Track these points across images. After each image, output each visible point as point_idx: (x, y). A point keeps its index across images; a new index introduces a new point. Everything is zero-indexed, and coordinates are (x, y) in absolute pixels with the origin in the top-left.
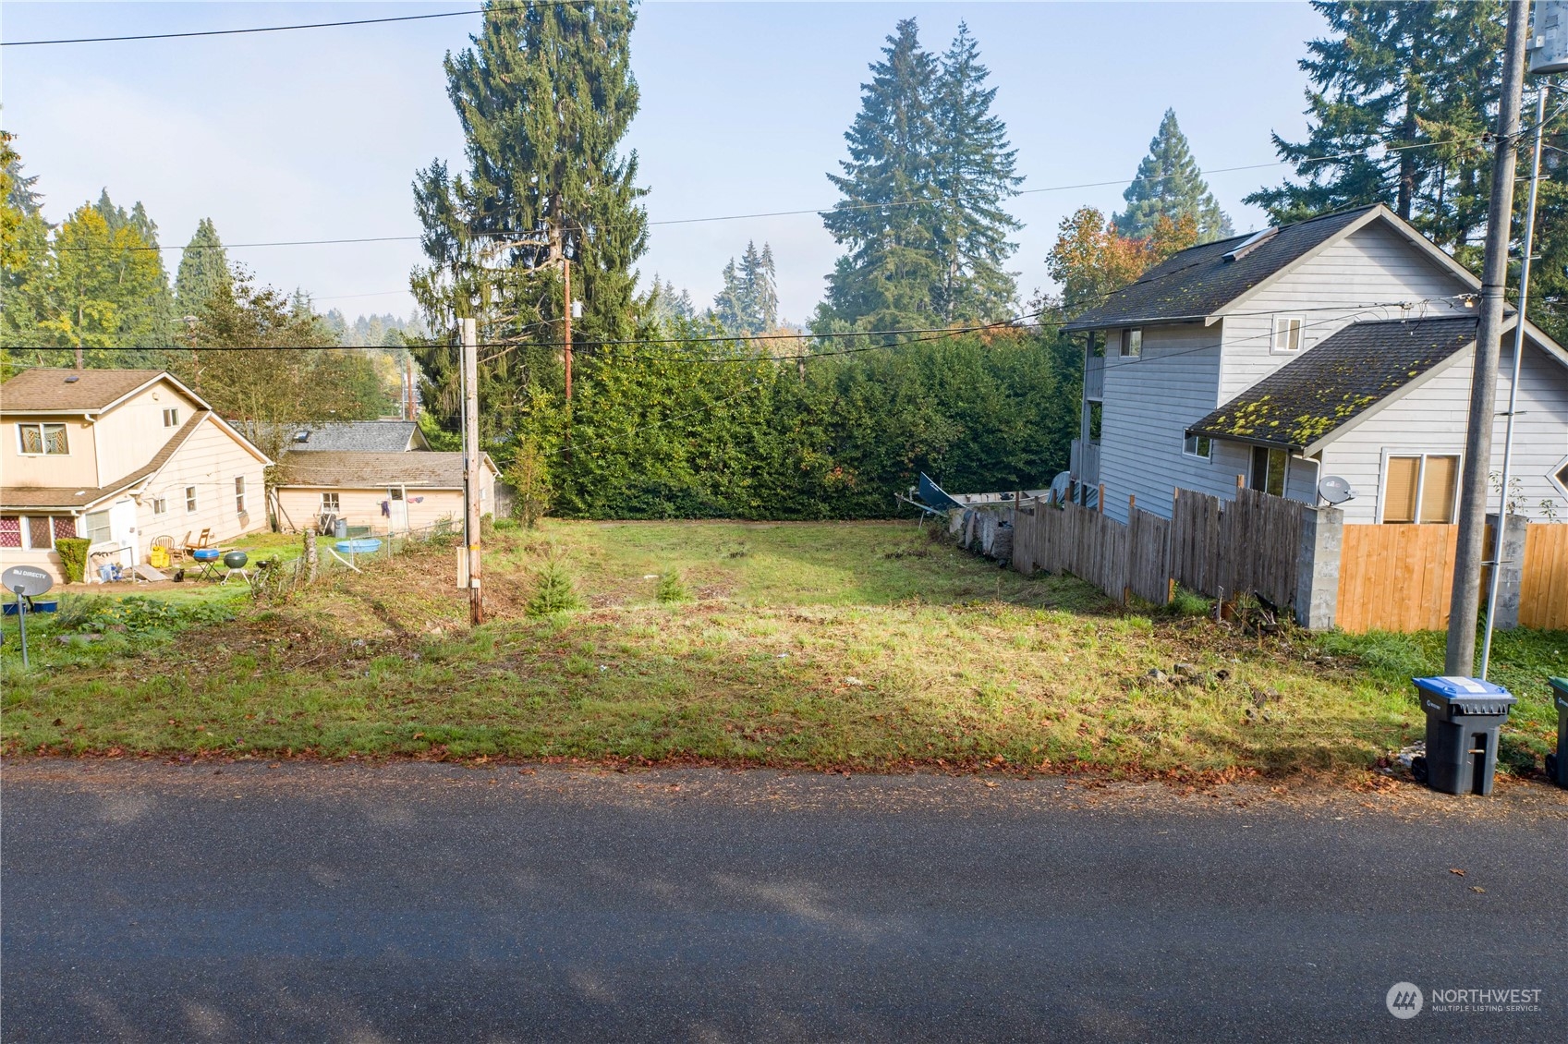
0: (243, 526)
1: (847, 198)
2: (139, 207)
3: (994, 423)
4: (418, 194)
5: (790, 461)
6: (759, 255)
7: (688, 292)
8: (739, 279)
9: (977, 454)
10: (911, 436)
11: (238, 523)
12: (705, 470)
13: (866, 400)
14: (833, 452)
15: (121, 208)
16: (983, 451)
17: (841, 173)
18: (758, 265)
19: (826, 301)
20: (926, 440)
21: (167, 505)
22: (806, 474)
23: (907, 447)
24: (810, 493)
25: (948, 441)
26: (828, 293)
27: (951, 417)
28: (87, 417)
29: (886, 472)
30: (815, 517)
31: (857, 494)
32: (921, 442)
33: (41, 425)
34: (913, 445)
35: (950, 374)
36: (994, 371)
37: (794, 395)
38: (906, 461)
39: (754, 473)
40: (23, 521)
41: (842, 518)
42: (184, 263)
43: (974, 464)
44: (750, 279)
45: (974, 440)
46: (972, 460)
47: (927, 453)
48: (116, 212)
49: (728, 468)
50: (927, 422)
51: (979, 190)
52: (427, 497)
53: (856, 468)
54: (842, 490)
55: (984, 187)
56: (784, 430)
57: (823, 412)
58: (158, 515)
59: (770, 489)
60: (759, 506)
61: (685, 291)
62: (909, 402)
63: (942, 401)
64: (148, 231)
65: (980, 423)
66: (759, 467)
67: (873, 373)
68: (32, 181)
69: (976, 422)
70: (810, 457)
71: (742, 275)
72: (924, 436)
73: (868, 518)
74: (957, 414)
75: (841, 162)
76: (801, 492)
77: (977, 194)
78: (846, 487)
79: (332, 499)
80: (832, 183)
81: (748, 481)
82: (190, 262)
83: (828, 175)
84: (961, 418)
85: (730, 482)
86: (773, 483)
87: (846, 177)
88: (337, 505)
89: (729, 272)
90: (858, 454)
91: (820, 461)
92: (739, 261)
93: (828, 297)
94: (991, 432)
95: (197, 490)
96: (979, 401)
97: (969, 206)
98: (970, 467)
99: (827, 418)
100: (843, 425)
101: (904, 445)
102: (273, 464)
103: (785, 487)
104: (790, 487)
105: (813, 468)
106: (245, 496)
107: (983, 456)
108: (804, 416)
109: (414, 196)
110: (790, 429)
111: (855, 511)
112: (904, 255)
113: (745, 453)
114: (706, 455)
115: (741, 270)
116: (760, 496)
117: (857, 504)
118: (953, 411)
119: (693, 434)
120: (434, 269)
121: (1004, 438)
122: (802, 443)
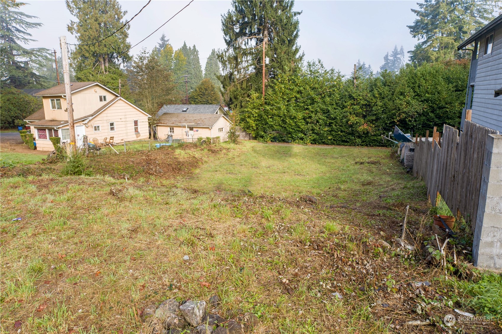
0: (137, 137)
1: (419, 18)
2: (194, 46)
3: (443, 103)
4: (222, 22)
5: (344, 120)
6: (399, 50)
7: (371, 66)
8: (390, 60)
9: (433, 119)
10: (399, 110)
11: (135, 136)
12: (310, 123)
13: (380, 94)
14: (364, 117)
15: (190, 47)
16: (437, 118)
17: (418, 8)
18: (398, 54)
19: (409, 62)
20: (405, 112)
21: (100, 128)
22: (351, 126)
23: (397, 115)
24: (352, 134)
25: (417, 112)
26: (410, 59)
27: (421, 101)
28: (63, 96)
29: (387, 126)
30: (354, 144)
31: (373, 135)
32: (403, 112)
33: (55, 99)
34: (400, 114)
35: (424, 81)
36: (448, 80)
37: (349, 92)
38: (396, 122)
39: (330, 125)
40: (47, 131)
41: (367, 145)
42: (207, 63)
43: (431, 123)
44: (395, 60)
45: (432, 112)
46: (431, 122)
47: (406, 118)
48: (188, 48)
49: (319, 123)
50: (407, 103)
51: (483, 8)
52: (200, 130)
53: (373, 124)
54: (367, 133)
55: (487, 7)
56: (344, 107)
57: (360, 100)
58: (96, 131)
59: (336, 132)
60: (332, 139)
61: (369, 65)
62: (401, 95)
63: (418, 94)
64: (197, 53)
65: (436, 104)
66: (332, 123)
67: (386, 82)
68: (168, 41)
69: (434, 103)
70: (353, 119)
71: (391, 58)
72: (405, 110)
73: (378, 146)
74: (425, 100)
75: (418, 4)
76: (349, 134)
77: (483, 10)
78: (368, 133)
79: (172, 130)
80: (413, 13)
81: (326, 129)
82: (209, 62)
83: (412, 10)
84: (427, 102)
85: (319, 128)
86: (337, 129)
87: (420, 10)
88: (173, 132)
89: (386, 58)
90: (374, 118)
91: (357, 121)
92: (390, 53)
93: (410, 61)
94: (440, 108)
95: (115, 124)
96: (436, 93)
97: (478, 16)
98: (430, 125)
99: (362, 102)
100: (369, 105)
101: (396, 114)
102: (151, 116)
103: (342, 131)
104: (344, 132)
105: (353, 123)
106: (139, 127)
107: (436, 120)
108: (352, 101)
109: (222, 24)
110: (346, 107)
111: (372, 143)
112: (442, 40)
113: (326, 117)
114: (310, 117)
115: (391, 56)
116: (332, 135)
117: (374, 140)
118: (423, 99)
119: (307, 109)
120: (226, 50)
121: (447, 111)
122: (350, 113)
